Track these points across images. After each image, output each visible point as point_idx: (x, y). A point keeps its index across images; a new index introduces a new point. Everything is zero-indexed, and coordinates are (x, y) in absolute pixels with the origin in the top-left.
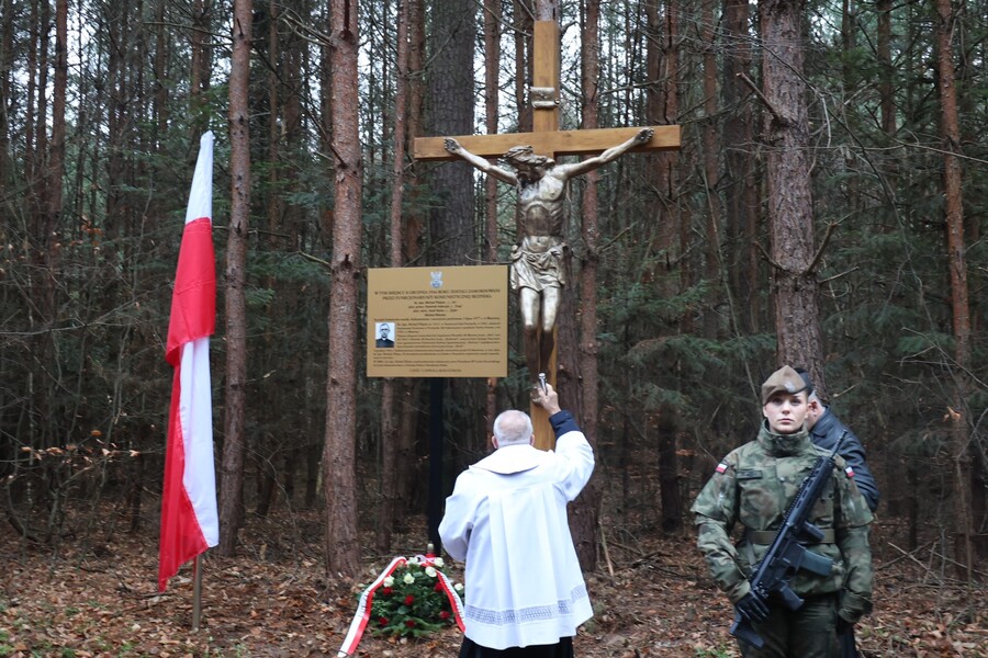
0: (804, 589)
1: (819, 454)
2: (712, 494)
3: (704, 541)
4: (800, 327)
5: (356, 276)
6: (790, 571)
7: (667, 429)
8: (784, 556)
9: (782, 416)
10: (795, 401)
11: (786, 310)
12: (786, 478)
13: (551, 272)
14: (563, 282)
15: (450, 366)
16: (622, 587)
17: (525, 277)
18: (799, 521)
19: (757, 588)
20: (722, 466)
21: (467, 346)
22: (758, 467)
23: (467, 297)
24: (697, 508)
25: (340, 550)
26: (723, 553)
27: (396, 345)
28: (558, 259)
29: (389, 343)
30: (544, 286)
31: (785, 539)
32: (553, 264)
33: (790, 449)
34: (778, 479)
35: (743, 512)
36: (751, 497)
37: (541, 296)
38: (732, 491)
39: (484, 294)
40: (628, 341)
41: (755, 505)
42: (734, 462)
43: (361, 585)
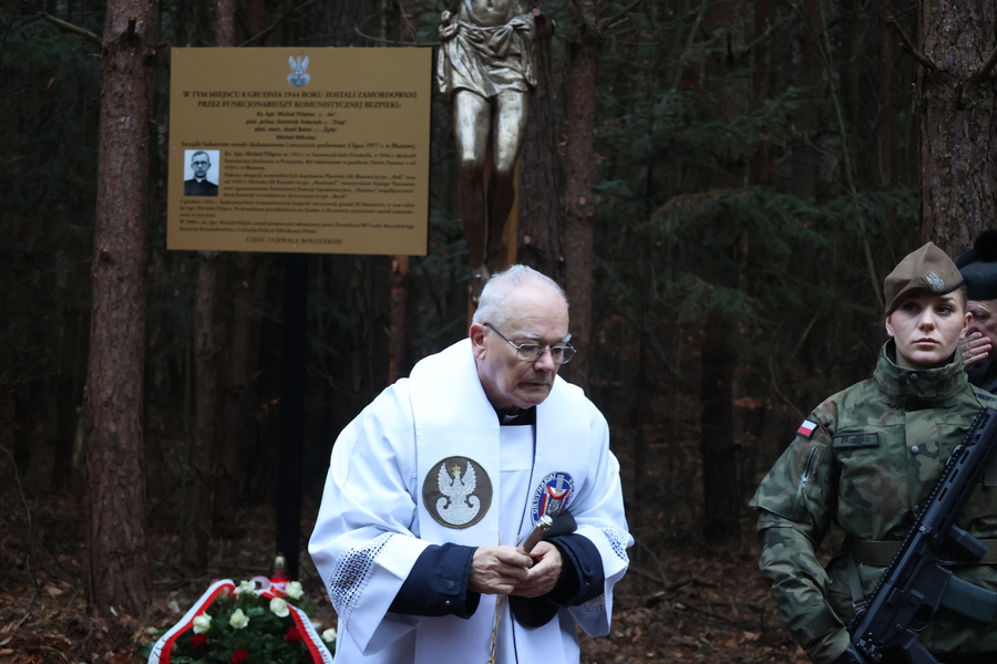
0: (947, 646)
1: (984, 403)
2: (788, 473)
3: (773, 560)
4: (962, 176)
5: (149, 61)
6: (923, 614)
7: (717, 358)
8: (911, 587)
9: (918, 335)
10: (943, 308)
11: (939, 145)
12: (922, 447)
13: (511, 62)
14: (533, 82)
15: (322, 233)
16: (626, 641)
17: (463, 70)
18: (942, 524)
19: (862, 643)
20: (808, 425)
21: (353, 197)
22: (872, 426)
23: (356, 105)
24: (761, 499)
25: (113, 566)
26: (804, 581)
27: (221, 192)
28: (525, 39)
29: (208, 189)
30: (498, 88)
31: (916, 556)
32: (516, 48)
33: (931, 394)
34: (907, 449)
35: (843, 507)
36: (858, 481)
37: (492, 108)
38: (824, 470)
39: (387, 100)
40: (652, 195)
41: (864, 494)
42: (830, 417)
43: (152, 630)
